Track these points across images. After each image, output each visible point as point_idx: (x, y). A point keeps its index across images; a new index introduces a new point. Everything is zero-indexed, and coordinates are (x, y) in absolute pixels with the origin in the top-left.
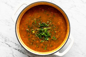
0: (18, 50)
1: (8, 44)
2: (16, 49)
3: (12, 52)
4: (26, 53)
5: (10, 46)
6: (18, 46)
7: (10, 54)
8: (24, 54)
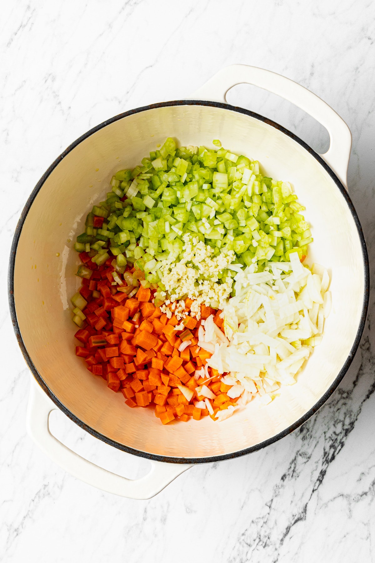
0: (329, 459)
1: (288, 529)
2: (323, 473)
3: (341, 503)
4: (348, 413)
5: (297, 511)
6: (300, 460)
7: (350, 517)
8: (352, 424)
